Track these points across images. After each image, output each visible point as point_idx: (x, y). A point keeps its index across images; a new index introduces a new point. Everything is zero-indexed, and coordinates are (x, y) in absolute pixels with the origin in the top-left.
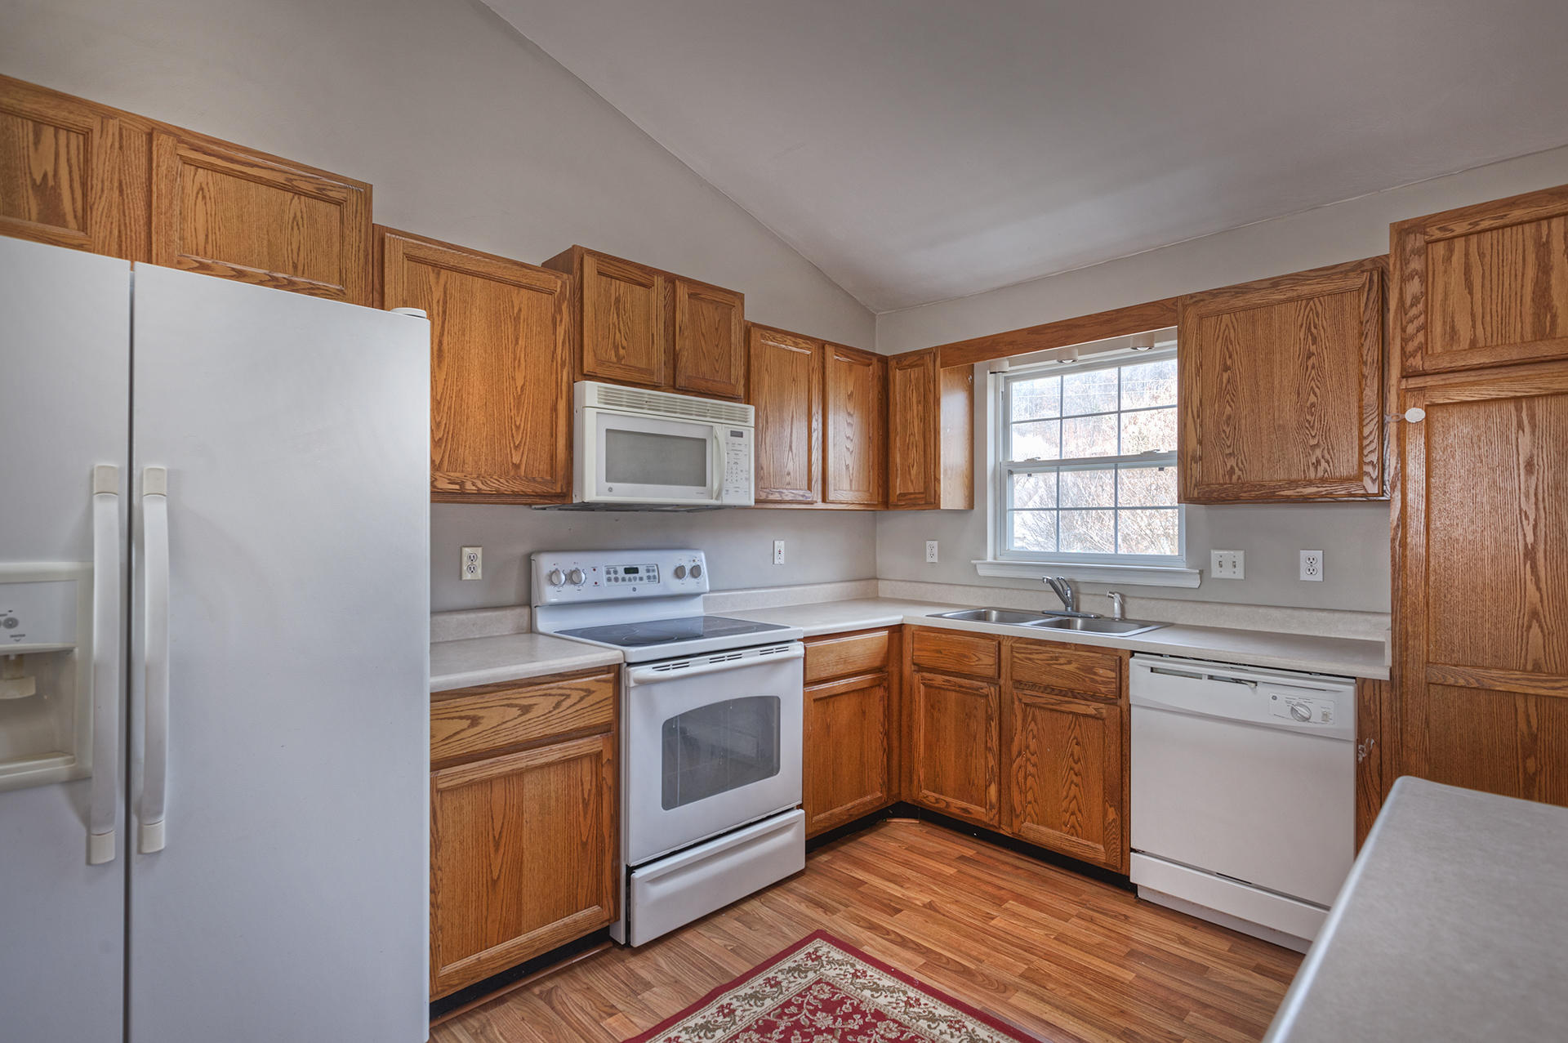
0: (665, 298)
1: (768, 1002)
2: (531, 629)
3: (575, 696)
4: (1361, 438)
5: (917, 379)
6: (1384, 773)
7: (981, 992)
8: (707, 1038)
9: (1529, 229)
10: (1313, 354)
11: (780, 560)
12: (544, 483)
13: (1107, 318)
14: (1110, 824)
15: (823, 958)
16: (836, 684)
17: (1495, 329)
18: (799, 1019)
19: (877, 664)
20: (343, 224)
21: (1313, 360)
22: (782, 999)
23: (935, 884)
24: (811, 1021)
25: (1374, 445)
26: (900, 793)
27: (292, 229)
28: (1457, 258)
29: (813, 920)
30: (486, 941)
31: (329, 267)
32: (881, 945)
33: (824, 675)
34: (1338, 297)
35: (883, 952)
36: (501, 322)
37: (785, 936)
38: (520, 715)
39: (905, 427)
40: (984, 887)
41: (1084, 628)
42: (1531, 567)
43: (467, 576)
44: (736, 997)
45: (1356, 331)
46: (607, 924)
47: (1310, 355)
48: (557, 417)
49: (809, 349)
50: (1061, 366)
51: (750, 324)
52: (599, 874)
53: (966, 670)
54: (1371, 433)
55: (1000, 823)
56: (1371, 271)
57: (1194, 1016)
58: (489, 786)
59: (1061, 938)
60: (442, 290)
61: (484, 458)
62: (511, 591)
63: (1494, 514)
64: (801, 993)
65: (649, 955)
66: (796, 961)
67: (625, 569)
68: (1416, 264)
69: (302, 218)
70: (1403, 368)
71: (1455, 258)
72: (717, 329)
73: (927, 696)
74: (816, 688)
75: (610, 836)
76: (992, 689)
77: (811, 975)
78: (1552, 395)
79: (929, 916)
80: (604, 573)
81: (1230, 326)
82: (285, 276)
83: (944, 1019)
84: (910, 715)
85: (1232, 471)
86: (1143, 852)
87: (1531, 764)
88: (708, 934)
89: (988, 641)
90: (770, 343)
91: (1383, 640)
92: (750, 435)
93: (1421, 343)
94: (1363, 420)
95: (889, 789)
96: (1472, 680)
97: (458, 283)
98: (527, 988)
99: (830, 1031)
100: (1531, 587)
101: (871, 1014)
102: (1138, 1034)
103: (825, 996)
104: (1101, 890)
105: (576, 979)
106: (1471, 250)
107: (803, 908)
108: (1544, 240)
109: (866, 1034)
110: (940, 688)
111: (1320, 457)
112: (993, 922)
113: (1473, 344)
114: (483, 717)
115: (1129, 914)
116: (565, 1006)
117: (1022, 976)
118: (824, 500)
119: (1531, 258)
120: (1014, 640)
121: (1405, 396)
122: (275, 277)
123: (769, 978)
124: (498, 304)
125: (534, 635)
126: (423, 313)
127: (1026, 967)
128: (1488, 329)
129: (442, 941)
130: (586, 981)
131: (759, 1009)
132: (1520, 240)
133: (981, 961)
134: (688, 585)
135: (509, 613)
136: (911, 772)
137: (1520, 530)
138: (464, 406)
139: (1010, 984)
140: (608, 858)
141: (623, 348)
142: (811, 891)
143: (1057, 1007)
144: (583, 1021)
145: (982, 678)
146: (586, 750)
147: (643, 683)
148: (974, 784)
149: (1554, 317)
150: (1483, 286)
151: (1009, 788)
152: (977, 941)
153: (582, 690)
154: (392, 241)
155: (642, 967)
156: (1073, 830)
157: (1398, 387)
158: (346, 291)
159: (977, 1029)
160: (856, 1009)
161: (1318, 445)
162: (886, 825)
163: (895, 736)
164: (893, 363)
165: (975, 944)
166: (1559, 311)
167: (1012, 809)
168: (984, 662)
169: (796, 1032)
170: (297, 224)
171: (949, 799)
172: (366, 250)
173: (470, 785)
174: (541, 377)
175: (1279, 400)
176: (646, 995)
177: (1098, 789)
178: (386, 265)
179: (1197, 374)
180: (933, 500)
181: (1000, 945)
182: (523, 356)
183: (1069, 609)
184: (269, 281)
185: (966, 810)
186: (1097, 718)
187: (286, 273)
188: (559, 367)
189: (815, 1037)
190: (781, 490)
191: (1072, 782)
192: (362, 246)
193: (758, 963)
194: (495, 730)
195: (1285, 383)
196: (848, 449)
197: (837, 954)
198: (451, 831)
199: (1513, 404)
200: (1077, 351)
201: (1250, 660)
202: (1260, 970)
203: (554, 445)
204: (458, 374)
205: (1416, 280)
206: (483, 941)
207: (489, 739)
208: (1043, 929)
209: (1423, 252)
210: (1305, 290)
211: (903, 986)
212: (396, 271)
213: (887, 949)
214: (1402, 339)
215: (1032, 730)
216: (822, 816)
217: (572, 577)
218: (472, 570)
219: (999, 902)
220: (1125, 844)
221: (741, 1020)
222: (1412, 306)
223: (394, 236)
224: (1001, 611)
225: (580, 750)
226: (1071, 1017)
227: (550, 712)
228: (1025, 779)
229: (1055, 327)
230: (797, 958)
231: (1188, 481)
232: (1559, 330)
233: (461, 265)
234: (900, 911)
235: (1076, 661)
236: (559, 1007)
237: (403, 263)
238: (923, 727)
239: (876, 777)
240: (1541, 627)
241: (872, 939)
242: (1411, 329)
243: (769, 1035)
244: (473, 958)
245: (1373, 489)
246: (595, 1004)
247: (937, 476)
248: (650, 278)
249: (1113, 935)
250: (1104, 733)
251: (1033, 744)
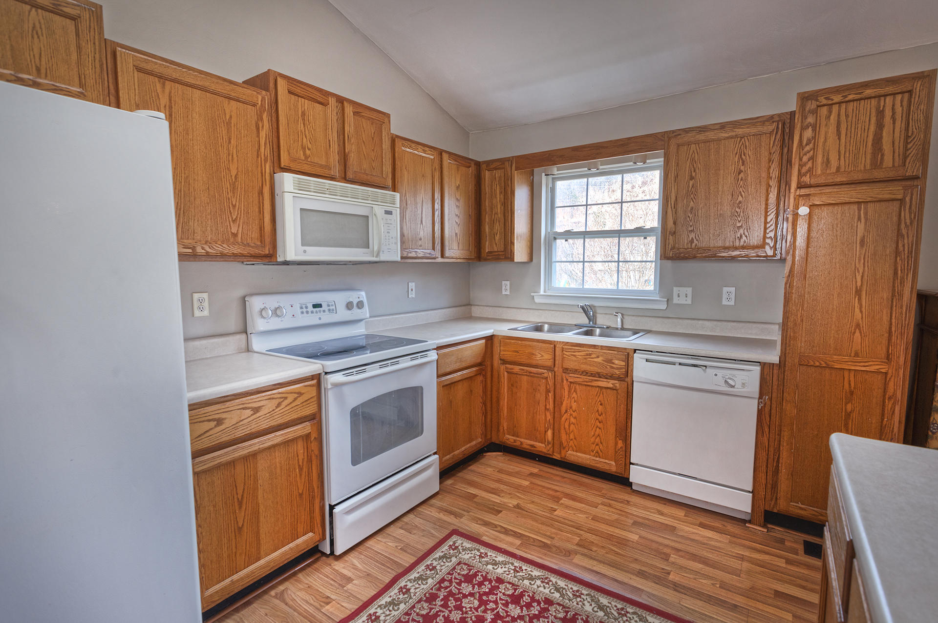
0: (337, 114)
1: (430, 581)
2: (248, 349)
3: (291, 398)
4: (766, 223)
5: (500, 177)
6: (772, 414)
7: (557, 558)
8: (395, 611)
9: (874, 102)
10: (742, 171)
11: (412, 295)
12: (257, 247)
13: (621, 143)
14: (619, 450)
15: (460, 547)
16: (455, 375)
17: (851, 161)
18: (451, 589)
19: (479, 361)
20: (79, 37)
21: (742, 175)
22: (438, 577)
23: (518, 492)
24: (459, 590)
25: (773, 227)
26: (491, 438)
27: (33, 37)
28: (833, 117)
29: (449, 523)
30: (236, 568)
31: (69, 72)
32: (493, 534)
33: (448, 370)
34: (759, 136)
35: (495, 539)
36: (216, 125)
37: (433, 536)
38: (252, 415)
39: (492, 209)
40: (547, 492)
41: (600, 335)
42: (858, 299)
43: (197, 313)
44: (409, 580)
45: (767, 158)
46: (316, 544)
47: (740, 172)
48: (263, 199)
49: (432, 155)
50: (590, 172)
51: (394, 136)
52: (312, 512)
53: (534, 362)
54: (771, 220)
55: (553, 452)
56: (778, 122)
57: (673, 558)
58: (233, 466)
59: (595, 519)
60: (168, 97)
61: (209, 229)
62: (232, 322)
63: (841, 269)
64: (449, 572)
65: (347, 559)
66: (443, 552)
67: (313, 305)
68: (811, 119)
69: (41, 28)
70: (799, 182)
71: (832, 117)
72: (373, 138)
73: (509, 379)
74: (444, 378)
75: (318, 487)
76: (550, 374)
77: (454, 559)
78: (877, 201)
79: (519, 513)
80: (299, 308)
81: (695, 152)
82: (31, 77)
83: (538, 578)
84: (498, 390)
85: (692, 241)
86: (637, 465)
87: (849, 407)
88: (384, 540)
89: (547, 345)
90: (408, 150)
91: (776, 339)
92: (397, 212)
93: (810, 167)
94: (768, 212)
95: (486, 436)
96: (822, 363)
97: (180, 92)
98: (266, 592)
99: (472, 595)
100: (857, 310)
101: (495, 580)
102: (646, 572)
103: (465, 572)
104: (612, 487)
105: (299, 581)
106: (841, 112)
107: (442, 516)
108: (881, 109)
109: (494, 594)
110: (517, 374)
111: (742, 233)
112: (556, 513)
113: (838, 169)
114: (225, 419)
115: (629, 499)
116: (294, 602)
117: (577, 544)
118: (443, 256)
119: (873, 119)
120: (564, 344)
121: (799, 200)
122: (20, 77)
123: (428, 565)
124: (213, 111)
125: (250, 353)
126: (162, 115)
127: (579, 539)
128: (847, 161)
129: (205, 574)
130: (307, 582)
131: (425, 587)
132: (869, 109)
133: (553, 538)
134: (356, 313)
135: (231, 339)
136: (499, 424)
137: (854, 279)
138: (192, 189)
139: (572, 551)
140: (317, 501)
141: (309, 149)
142: (444, 504)
143: (600, 562)
144: (308, 610)
145: (544, 367)
146: (300, 433)
147: (337, 385)
148: (538, 430)
149: (883, 155)
150: (846, 135)
151: (559, 432)
152: (549, 526)
153: (295, 393)
154: (123, 55)
155: (344, 568)
156: (597, 454)
157: (795, 193)
158: (86, 94)
159: (558, 581)
160: (485, 578)
161: (741, 226)
162: (483, 457)
163: (489, 405)
164: (484, 166)
165: (548, 528)
166: (886, 152)
167: (561, 444)
168: (543, 357)
169: (450, 598)
170: (37, 33)
171: (522, 440)
172: (101, 60)
173: (218, 467)
174: (250, 169)
175: (721, 199)
176: (349, 586)
177: (612, 430)
178: (119, 74)
179: (675, 181)
180: (509, 256)
181: (561, 527)
182: (235, 151)
183: (591, 322)
184: (15, 80)
185: (532, 446)
186: (614, 389)
187: (30, 75)
188: (263, 162)
189: (463, 600)
190: (416, 250)
191: (597, 427)
192: (97, 56)
193: (419, 556)
194: (235, 426)
195: (725, 188)
196: (457, 223)
197: (468, 544)
198: (206, 499)
199: (857, 206)
200: (599, 163)
201: (703, 353)
202: (702, 525)
203: (262, 220)
204: (185, 164)
205: (810, 129)
206: (234, 569)
207: (231, 433)
208: (585, 514)
209: (814, 112)
210: (740, 131)
211: (511, 560)
212: (127, 79)
213: (497, 537)
214: (799, 165)
215: (574, 398)
216: (448, 457)
217: (276, 312)
218: (201, 309)
219: (557, 500)
220: (627, 460)
221: (415, 595)
222: (807, 145)
223: (124, 50)
224: (550, 324)
225: (296, 434)
226: (609, 567)
227: (273, 410)
228: (569, 426)
229: (589, 147)
230: (443, 550)
231: (667, 246)
232: (884, 164)
233: (183, 79)
234: (501, 511)
235: (602, 356)
236: (291, 603)
237: (134, 73)
238: (506, 397)
239: (478, 430)
240: (860, 332)
241: (487, 532)
242: (805, 159)
243: (434, 603)
244: (228, 581)
245: (770, 252)
246: (315, 597)
247: (512, 241)
248: (326, 98)
249: (623, 513)
250: (617, 397)
251: (574, 405)
